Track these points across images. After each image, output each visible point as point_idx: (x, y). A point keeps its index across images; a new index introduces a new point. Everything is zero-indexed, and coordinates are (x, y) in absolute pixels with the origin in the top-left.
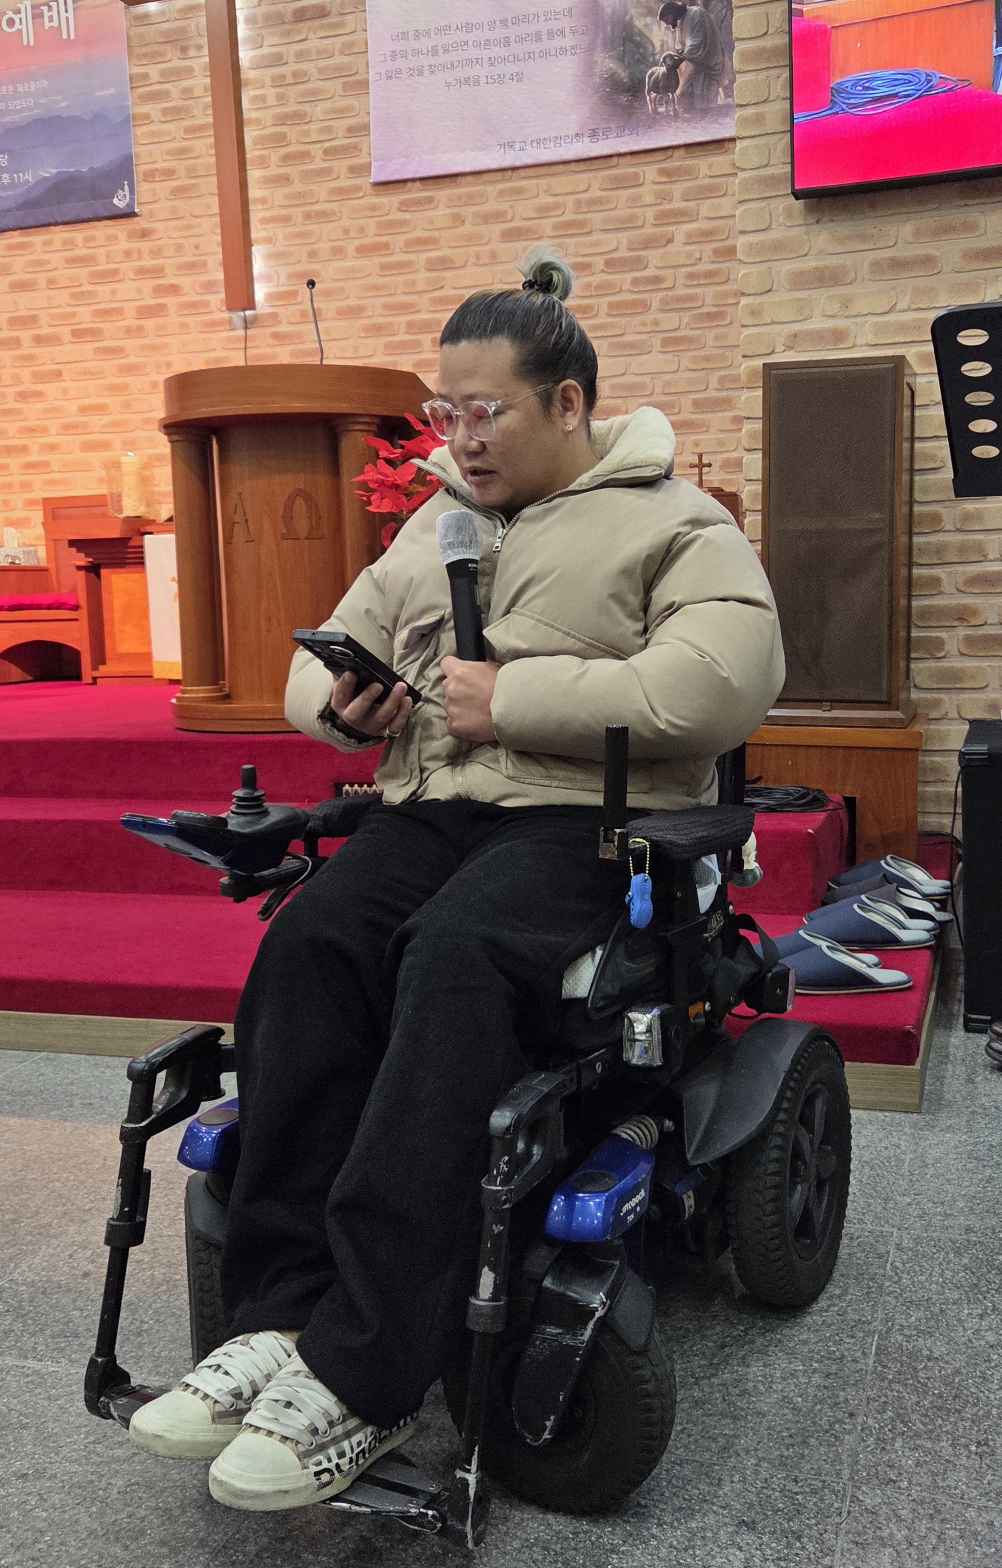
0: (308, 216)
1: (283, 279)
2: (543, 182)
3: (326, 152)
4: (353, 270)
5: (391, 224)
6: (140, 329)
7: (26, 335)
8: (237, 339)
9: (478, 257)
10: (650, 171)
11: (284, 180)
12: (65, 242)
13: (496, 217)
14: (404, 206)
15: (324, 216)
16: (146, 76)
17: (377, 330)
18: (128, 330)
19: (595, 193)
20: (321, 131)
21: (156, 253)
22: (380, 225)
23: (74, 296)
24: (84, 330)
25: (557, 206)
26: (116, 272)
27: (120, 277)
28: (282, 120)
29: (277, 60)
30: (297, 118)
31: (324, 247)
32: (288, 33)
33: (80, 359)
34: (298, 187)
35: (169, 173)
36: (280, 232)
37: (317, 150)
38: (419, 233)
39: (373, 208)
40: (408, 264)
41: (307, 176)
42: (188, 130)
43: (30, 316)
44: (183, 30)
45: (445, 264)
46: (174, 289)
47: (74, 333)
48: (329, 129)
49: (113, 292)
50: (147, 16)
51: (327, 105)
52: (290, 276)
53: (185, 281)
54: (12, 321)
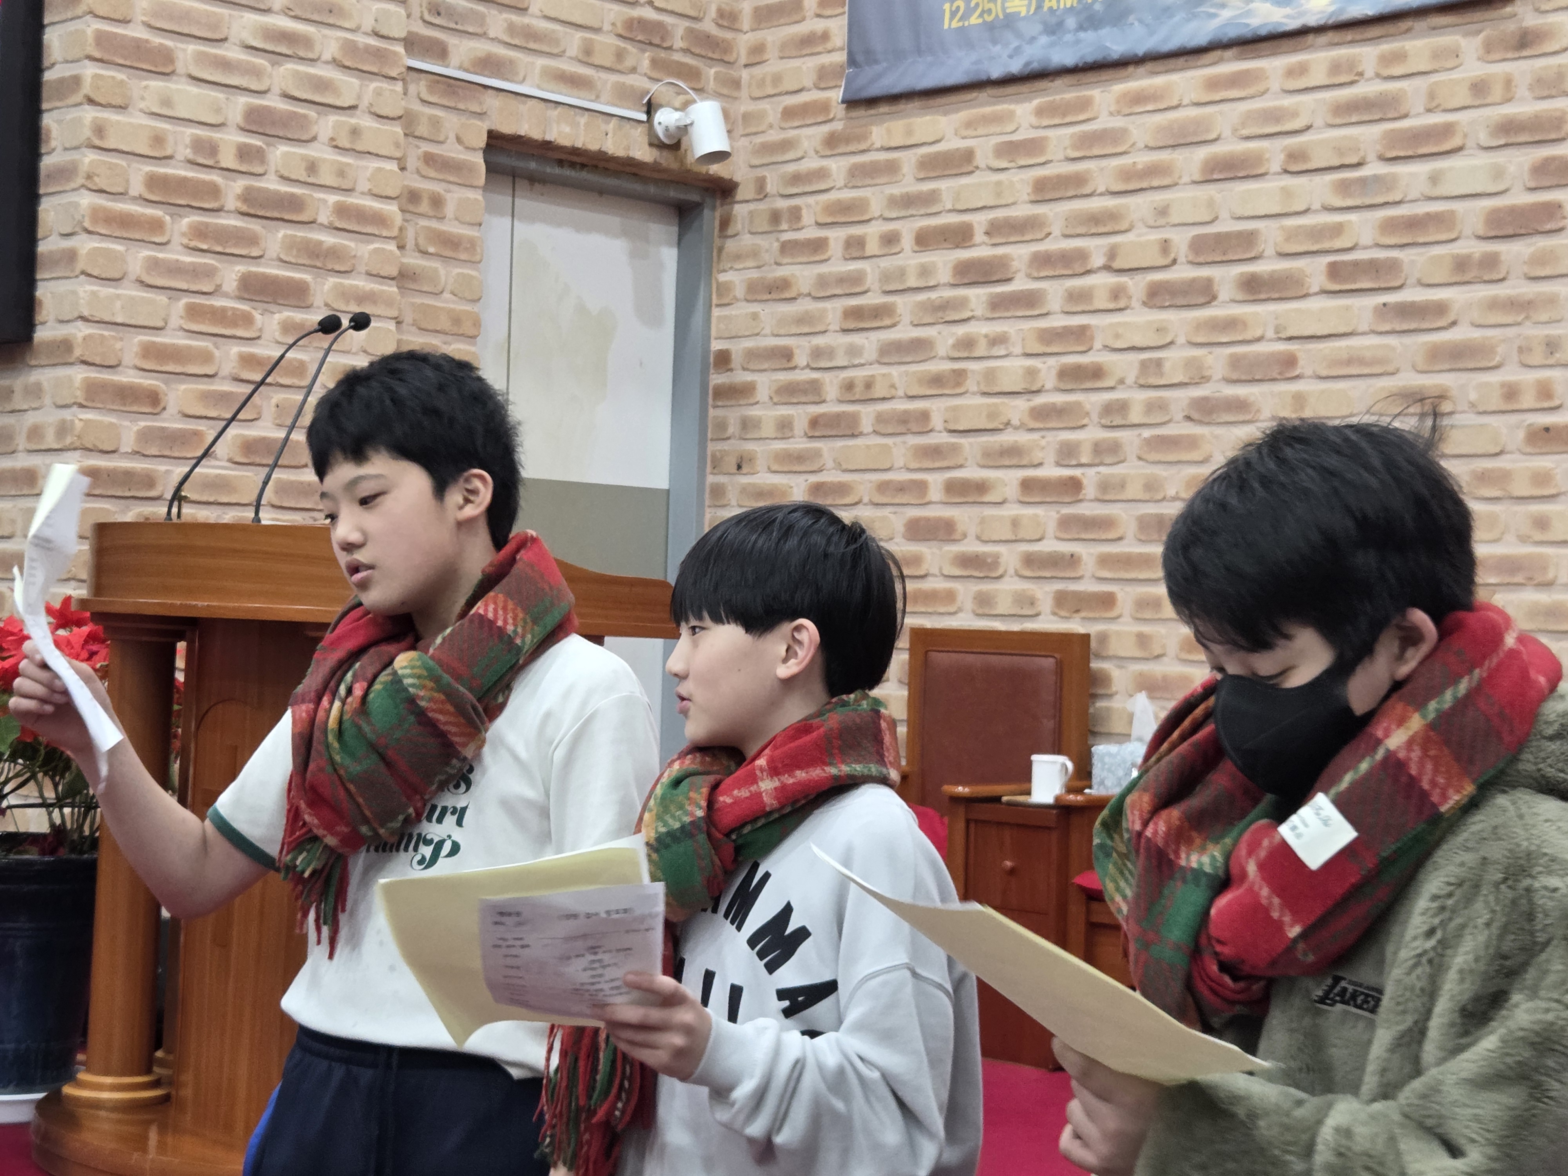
7: (1226, 276)
12: (1336, 68)
21: (1549, 85)
24: (1356, 264)
27: (1455, 143)
33: (1342, 329)
43: (1240, 235)
54: (1198, 245)
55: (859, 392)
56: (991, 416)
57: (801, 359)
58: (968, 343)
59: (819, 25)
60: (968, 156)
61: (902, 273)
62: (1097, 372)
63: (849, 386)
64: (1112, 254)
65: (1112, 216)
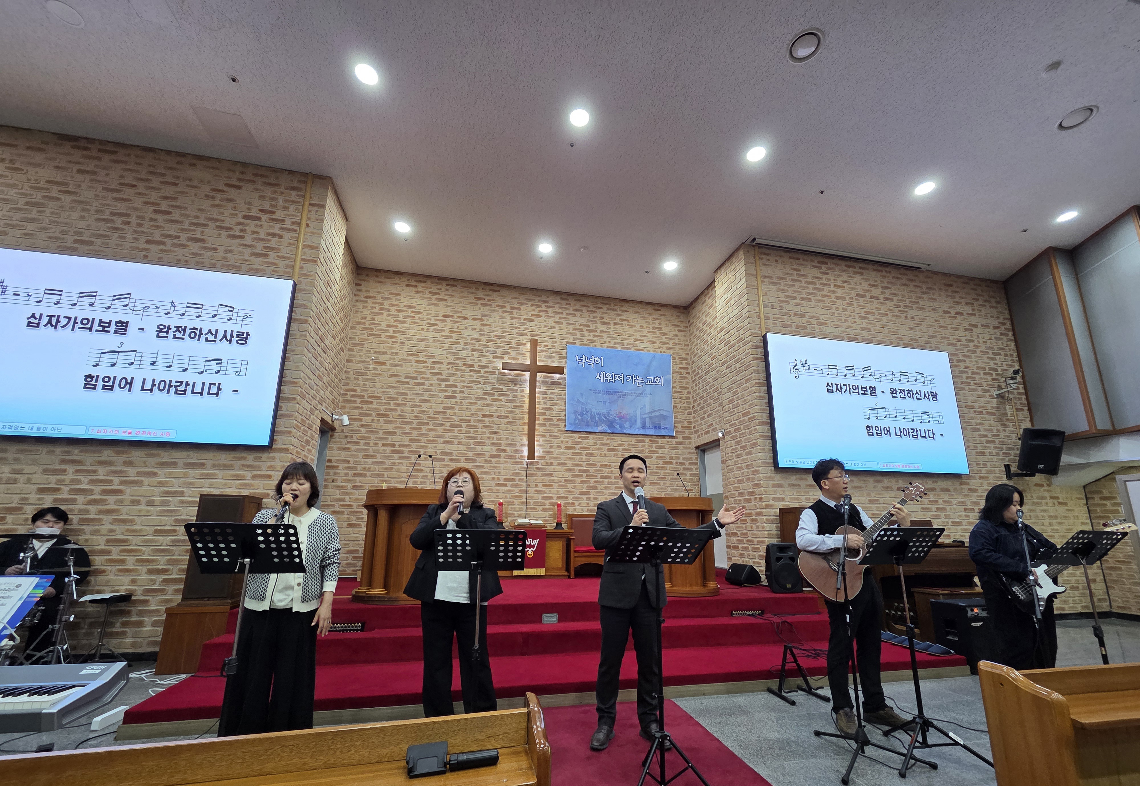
0: (550, 436)
1: (541, 452)
2: (620, 438)
3: (558, 420)
4: (563, 453)
5: (576, 442)
6: (491, 461)
7: (447, 458)
8: (524, 468)
9: (601, 454)
10: (647, 440)
11: (545, 425)
13: (607, 444)
14: (580, 438)
15: (555, 437)
16: (502, 389)
17: (570, 470)
18: (486, 461)
19: (633, 443)
20: (557, 414)
21: (500, 439)
22: (572, 442)
23: (467, 448)
25: (623, 444)
26: (484, 442)
28: (545, 409)
29: (545, 393)
30: (550, 409)
31: (555, 445)
32: (549, 387)
34: (548, 428)
35: (507, 417)
36: (541, 439)
37: (555, 419)
38: (584, 446)
39: (571, 437)
40: (580, 453)
41: (551, 425)
42: (514, 406)
44: (516, 379)
45: (591, 455)
46: (504, 451)
47: (466, 459)
48: (559, 414)
49: (482, 449)
50: (504, 373)
51: (559, 407)
52: (543, 452)
53: (508, 449)
54: (441, 453)
55: (367, 469)
56: (399, 475)
57: (351, 462)
58: (394, 463)
59: (360, 406)
60: (395, 433)
61: (379, 450)
62: (422, 470)
63: (365, 468)
64: (425, 452)
65: (426, 446)
